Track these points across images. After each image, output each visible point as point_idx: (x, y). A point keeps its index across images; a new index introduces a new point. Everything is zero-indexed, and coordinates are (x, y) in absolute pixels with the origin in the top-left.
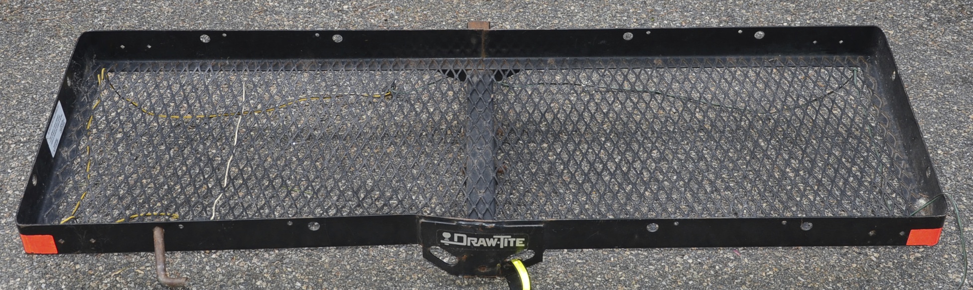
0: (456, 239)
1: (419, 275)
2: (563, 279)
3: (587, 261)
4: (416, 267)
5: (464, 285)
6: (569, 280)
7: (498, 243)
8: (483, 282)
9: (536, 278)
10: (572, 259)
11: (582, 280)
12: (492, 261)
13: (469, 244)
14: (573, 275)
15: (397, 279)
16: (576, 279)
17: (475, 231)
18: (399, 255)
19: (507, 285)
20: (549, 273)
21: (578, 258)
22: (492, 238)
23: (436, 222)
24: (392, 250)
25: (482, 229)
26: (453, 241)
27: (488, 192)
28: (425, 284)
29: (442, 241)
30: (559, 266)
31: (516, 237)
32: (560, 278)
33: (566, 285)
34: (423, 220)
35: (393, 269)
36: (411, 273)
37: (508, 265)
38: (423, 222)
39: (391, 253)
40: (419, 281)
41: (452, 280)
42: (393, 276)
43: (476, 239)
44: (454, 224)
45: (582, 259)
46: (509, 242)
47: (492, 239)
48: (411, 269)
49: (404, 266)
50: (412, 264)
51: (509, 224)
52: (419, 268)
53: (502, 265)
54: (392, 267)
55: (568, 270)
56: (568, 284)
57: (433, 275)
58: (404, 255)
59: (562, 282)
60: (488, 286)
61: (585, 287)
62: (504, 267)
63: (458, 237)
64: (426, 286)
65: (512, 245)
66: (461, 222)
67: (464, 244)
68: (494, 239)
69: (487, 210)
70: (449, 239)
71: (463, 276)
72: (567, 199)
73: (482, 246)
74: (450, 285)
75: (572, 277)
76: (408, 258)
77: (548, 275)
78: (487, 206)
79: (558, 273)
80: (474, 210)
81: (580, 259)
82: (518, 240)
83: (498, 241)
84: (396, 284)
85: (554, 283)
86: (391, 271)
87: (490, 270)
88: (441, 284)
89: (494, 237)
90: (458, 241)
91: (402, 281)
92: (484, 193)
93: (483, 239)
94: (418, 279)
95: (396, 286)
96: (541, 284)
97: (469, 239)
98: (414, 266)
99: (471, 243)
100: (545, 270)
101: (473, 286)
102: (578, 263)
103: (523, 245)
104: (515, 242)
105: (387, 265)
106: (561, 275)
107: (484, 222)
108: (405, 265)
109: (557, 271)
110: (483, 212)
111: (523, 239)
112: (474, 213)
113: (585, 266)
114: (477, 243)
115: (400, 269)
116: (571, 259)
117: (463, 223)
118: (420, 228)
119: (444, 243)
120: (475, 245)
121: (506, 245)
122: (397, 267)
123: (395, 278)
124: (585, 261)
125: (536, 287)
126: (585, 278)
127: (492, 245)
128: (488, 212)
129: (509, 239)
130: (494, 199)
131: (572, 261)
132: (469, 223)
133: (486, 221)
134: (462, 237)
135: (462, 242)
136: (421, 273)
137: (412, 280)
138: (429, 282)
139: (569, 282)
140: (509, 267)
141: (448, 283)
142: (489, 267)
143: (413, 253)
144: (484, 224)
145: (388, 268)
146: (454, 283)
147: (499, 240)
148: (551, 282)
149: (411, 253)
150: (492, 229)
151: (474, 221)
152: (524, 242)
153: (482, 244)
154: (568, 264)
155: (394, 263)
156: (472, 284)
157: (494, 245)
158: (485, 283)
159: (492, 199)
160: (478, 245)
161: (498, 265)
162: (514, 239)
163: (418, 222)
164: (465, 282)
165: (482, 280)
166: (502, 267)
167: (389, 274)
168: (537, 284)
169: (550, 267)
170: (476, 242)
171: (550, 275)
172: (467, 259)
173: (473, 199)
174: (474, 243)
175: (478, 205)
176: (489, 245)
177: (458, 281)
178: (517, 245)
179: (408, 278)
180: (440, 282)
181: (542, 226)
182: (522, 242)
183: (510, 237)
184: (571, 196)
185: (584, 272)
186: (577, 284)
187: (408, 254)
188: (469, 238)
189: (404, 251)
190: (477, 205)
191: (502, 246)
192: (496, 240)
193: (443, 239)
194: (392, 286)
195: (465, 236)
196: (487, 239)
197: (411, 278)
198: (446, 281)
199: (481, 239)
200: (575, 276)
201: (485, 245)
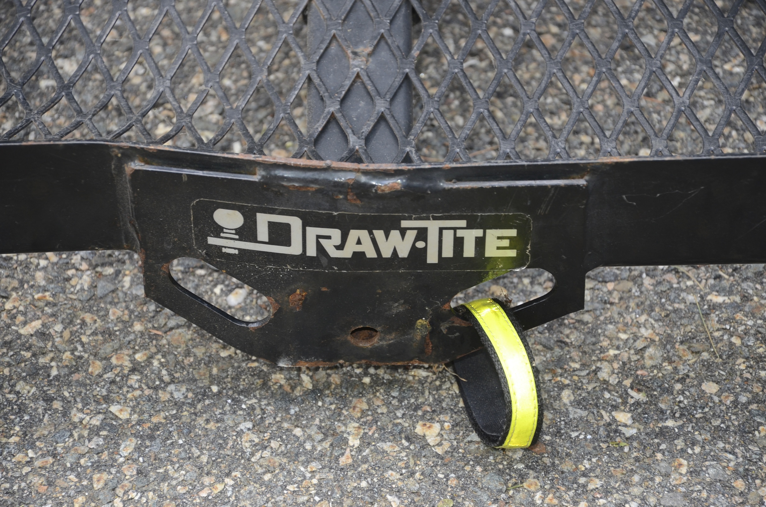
0: (263, 233)
1: (139, 357)
2: (659, 367)
3: (746, 298)
4: (127, 325)
5: (298, 392)
6: (683, 370)
7: (420, 245)
8: (367, 380)
9: (560, 362)
10: (692, 290)
11: (732, 372)
12: (397, 308)
13: (312, 251)
14: (698, 353)
15: (54, 372)
16: (708, 366)
17: (334, 205)
18: (68, 279)
19: (456, 389)
20: (605, 343)
21: (713, 288)
22: (397, 226)
23: (186, 171)
24: (43, 263)
25: (359, 196)
26: (253, 238)
27: (384, 54)
28: (156, 389)
29: (212, 241)
30: (643, 319)
31: (485, 225)
32: (649, 363)
33: (669, 391)
34: (136, 165)
35: (42, 335)
36: (107, 348)
37: (458, 322)
38: (137, 172)
39: (39, 275)
40: (134, 378)
41: (259, 374)
42: (42, 360)
43: (336, 234)
44: (256, 178)
45: (730, 292)
46: (459, 243)
47: (395, 234)
48: (108, 334)
49: (83, 323)
50: (114, 313)
51: (459, 179)
52: (138, 327)
53: (434, 323)
54: (37, 325)
55: (678, 334)
56: (678, 386)
57: (188, 353)
58: (86, 280)
59: (654, 379)
60: (388, 393)
61: (743, 399)
62: (444, 328)
63: (272, 225)
64: (163, 396)
65: (469, 251)
66: (280, 173)
67: (295, 249)
68: (403, 232)
69: (382, 118)
70: (238, 231)
71: (295, 361)
72: (670, 67)
73: (359, 256)
74: (247, 392)
75: (691, 358)
76: (99, 292)
77: (603, 350)
78: (381, 106)
79: (640, 344)
80: (332, 119)
81: (720, 291)
82: (492, 235)
83: (417, 239)
84: (52, 392)
85: (627, 382)
86: (34, 340)
87: (391, 339)
88: (215, 389)
89: (405, 224)
90: (272, 241)
91: (75, 377)
92: (370, 55)
93: (364, 234)
94: (133, 370)
95: (49, 400)
96: (577, 388)
97: (312, 232)
98: (119, 320)
99: (320, 248)
100: (593, 332)
101: (334, 394)
102: (714, 307)
103: (512, 253)
104: (480, 243)
105: (20, 318)
106: (651, 351)
107: (366, 173)
108: (88, 318)
109: (636, 338)
110: (366, 129)
111: (513, 233)
112: (333, 130)
113: (739, 316)
114: (340, 247)
115: (67, 334)
116: (688, 290)
117: (287, 174)
118: (129, 190)
119: (220, 248)
120: (334, 253)
121: (448, 252)
122: (59, 327)
123: (47, 368)
124: (738, 299)
125: (558, 397)
126: (741, 364)
127: (395, 252)
128: (383, 127)
129: (460, 233)
130: (407, 78)
131: (691, 298)
132: (309, 175)
133: (372, 167)
134: (287, 227)
135: (287, 242)
136: (144, 347)
137: (109, 375)
138: (172, 382)
139: (682, 380)
140: (458, 329)
141: (242, 384)
142: (388, 331)
143: (117, 273)
144: (363, 179)
145: (22, 331)
146: (265, 385)
147: (422, 234)
148: (613, 380)
149: (109, 271)
150: (396, 195)
151: (327, 169)
152: (514, 243)
153: (359, 249)
154: (675, 311)
155: (48, 310)
156: (328, 385)
157: (404, 252)
158: (376, 382)
159: (399, 79)
160: (347, 253)
161: (422, 322)
162: (479, 233)
163: (120, 170)
164: (305, 378)
165: (366, 374)
166: (434, 332)
167: (28, 355)
168: (562, 387)
169: (611, 320)
170: (338, 242)
171: (612, 352)
172: (306, 303)
173: (331, 81)
174: (329, 246)
175: (349, 103)
176: (387, 253)
177: (279, 378)
178: (491, 251)
179: (96, 367)
180: (213, 380)
181: (582, 182)
182: (506, 243)
183: (463, 223)
184: (684, 58)
185: (736, 341)
186: (710, 388)
187: (100, 275)
188: (308, 229)
189: (84, 266)
190: (343, 101)
191: (432, 258)
192: (411, 235)
193: (218, 231)
194: (35, 399)
195: (296, 223)
196: (379, 234)
197: (109, 368)
198: (236, 378)
199: (354, 234)
200: (705, 355)
201: (371, 254)
